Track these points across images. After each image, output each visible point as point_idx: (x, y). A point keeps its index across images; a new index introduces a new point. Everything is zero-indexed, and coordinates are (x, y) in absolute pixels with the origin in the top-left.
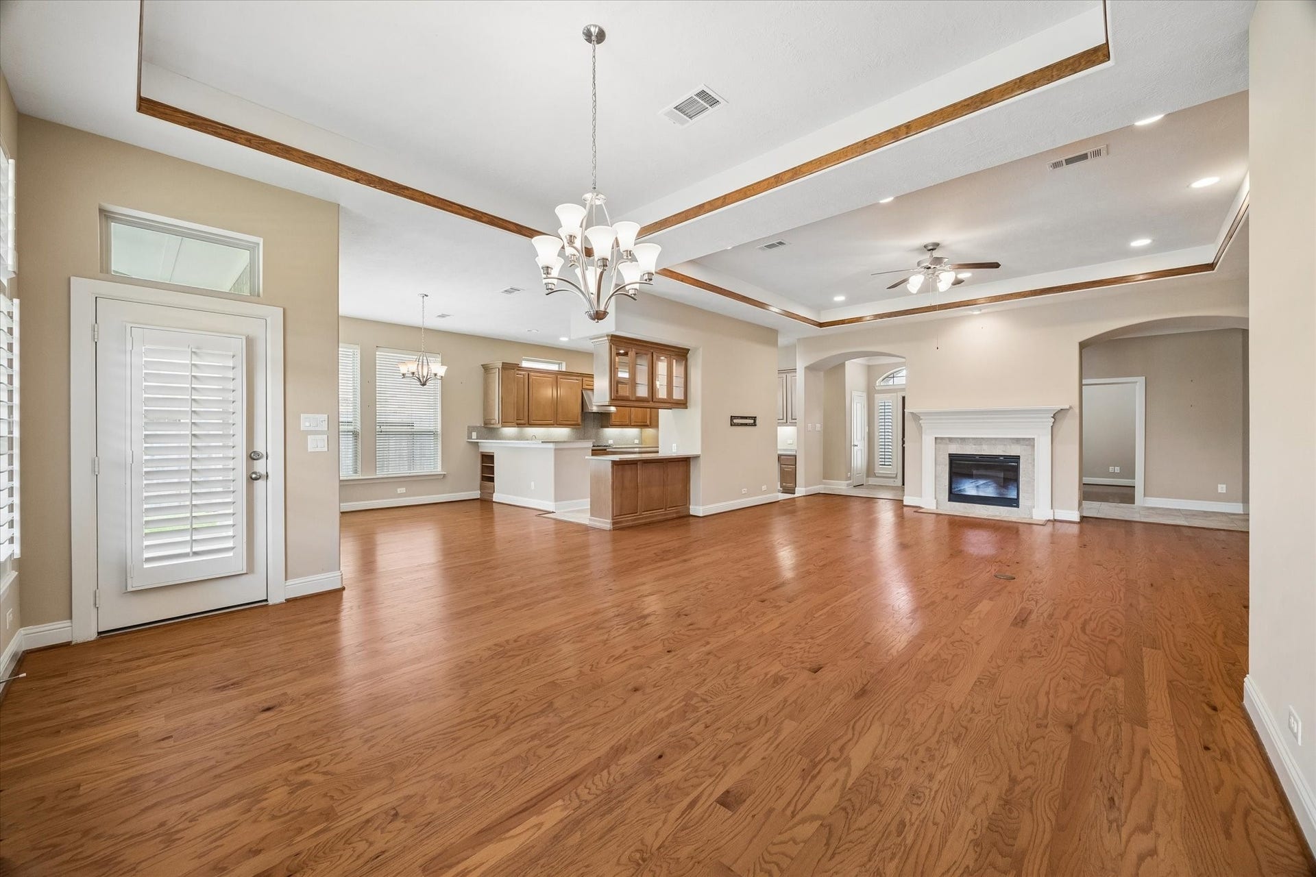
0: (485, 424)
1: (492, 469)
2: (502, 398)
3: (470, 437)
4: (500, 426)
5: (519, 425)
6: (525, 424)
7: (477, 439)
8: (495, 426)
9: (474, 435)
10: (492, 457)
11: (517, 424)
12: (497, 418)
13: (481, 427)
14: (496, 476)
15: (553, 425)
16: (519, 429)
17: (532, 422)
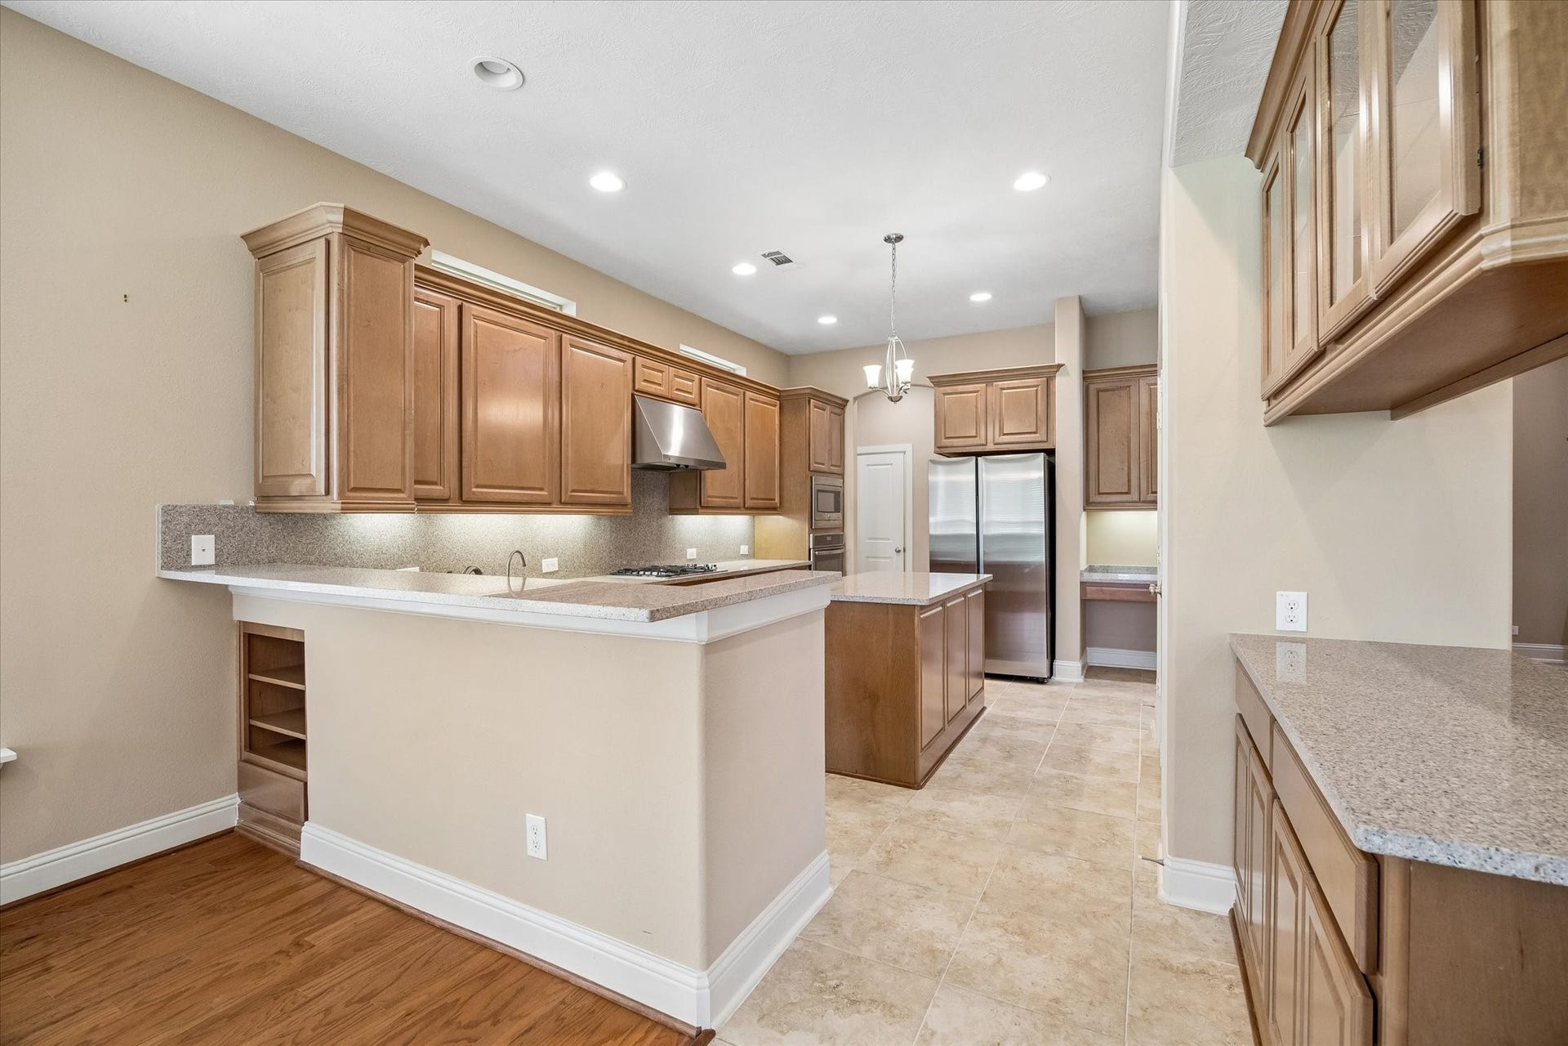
0: (263, 497)
1: (295, 706)
2: (344, 378)
3: (176, 555)
4: (332, 505)
5: (426, 503)
6: (446, 500)
7: (218, 566)
8: (307, 507)
9: (203, 548)
10: (297, 648)
11: (418, 500)
12: (316, 466)
13: (239, 510)
14: (317, 732)
15: (549, 504)
16: (422, 519)
17: (474, 493)
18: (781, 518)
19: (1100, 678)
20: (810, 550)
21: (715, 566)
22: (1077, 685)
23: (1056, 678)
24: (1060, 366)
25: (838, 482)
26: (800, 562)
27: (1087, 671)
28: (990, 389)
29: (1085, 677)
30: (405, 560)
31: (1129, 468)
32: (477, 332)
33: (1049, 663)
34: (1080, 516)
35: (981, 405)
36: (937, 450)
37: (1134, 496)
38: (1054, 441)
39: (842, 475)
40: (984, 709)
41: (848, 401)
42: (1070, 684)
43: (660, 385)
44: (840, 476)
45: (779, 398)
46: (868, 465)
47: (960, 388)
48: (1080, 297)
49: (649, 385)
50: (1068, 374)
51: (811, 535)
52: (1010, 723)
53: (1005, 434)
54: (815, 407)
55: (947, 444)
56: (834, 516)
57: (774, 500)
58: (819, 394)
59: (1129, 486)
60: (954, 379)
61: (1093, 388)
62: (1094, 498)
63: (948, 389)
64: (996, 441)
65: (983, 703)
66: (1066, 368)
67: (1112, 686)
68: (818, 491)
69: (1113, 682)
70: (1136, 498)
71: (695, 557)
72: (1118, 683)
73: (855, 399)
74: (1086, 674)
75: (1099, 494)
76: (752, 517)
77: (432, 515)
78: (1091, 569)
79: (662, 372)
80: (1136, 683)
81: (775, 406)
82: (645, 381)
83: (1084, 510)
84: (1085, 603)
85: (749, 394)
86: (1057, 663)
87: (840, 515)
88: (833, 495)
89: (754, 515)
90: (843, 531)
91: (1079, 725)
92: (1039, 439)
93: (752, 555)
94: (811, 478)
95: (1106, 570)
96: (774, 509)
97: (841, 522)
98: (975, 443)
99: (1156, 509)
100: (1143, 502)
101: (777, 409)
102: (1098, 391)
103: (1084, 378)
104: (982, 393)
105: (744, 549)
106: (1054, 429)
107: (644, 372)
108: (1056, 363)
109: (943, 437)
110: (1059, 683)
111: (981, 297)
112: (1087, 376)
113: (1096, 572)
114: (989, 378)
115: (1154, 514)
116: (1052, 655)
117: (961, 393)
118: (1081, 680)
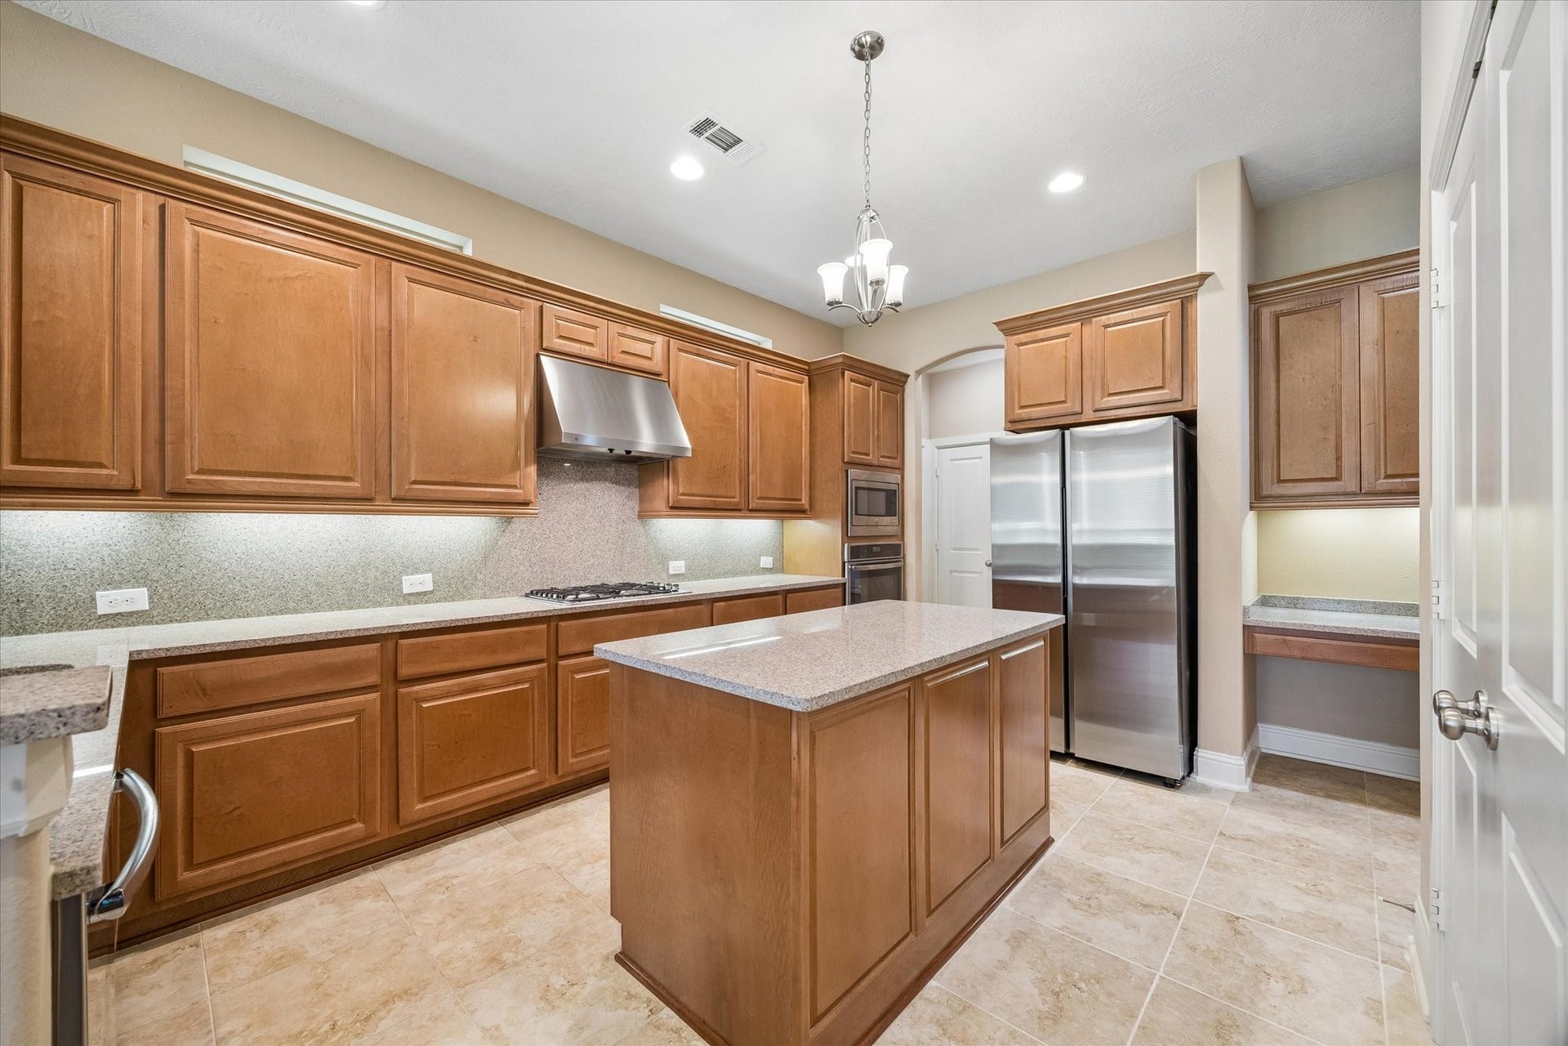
15: (370, 500)
16: (154, 520)
17: (189, 482)
18: (811, 523)
19: (1280, 785)
20: (844, 563)
21: (677, 585)
22: (1237, 799)
23: (1200, 777)
24: (1204, 277)
25: (894, 477)
26: (832, 579)
27: (1258, 766)
28: (1086, 329)
29: (1254, 780)
30: (116, 577)
31: (1339, 437)
32: (198, 245)
33: (1187, 751)
34: (1243, 520)
35: (1074, 356)
36: (1009, 425)
37: (1349, 483)
38: (1194, 397)
39: (901, 469)
40: (1049, 842)
41: (907, 376)
42: (1222, 792)
43: (591, 344)
44: (898, 471)
45: (808, 373)
46: (952, 460)
47: (1041, 334)
48: (1241, 158)
49: (568, 343)
50: (1218, 287)
51: (846, 545)
52: (1089, 888)
53: (1110, 395)
54: (852, 380)
55: (1024, 416)
56: (887, 520)
57: (800, 500)
58: (855, 364)
59: (1339, 468)
60: (1034, 320)
61: (1266, 314)
62: (1270, 489)
63: (1023, 337)
64: (1098, 406)
65: (1049, 831)
66: (1216, 277)
67: (1307, 807)
68: (857, 488)
69: (1308, 798)
70: (1352, 486)
71: (683, 571)
72: (1318, 801)
73: (918, 373)
74: (1256, 774)
75: (1280, 481)
76: (779, 522)
77: (175, 515)
78: (1265, 602)
79: (595, 327)
80: (1353, 806)
81: (802, 382)
82: (561, 337)
83: (1252, 508)
84: (1252, 661)
85: (755, 365)
86: (1201, 754)
87: (895, 520)
88: (882, 495)
89: (782, 519)
90: (903, 540)
91: (1232, 919)
92: (1168, 398)
93: (779, 568)
94: (847, 471)
95: (1294, 603)
96: (803, 511)
97: (899, 528)
98: (1063, 412)
99: (1417, 504)
100: (1368, 494)
101: (805, 386)
102: (1277, 317)
103: (1252, 299)
104: (1075, 336)
105: (767, 561)
106: (1194, 378)
107: (558, 325)
108: (1199, 271)
109: (1016, 406)
110: (1204, 789)
111: (1066, 183)
112: (1256, 296)
113: (1275, 606)
114: (1083, 313)
115: (1414, 513)
116: (1192, 739)
117: (1042, 340)
118: (1243, 785)
